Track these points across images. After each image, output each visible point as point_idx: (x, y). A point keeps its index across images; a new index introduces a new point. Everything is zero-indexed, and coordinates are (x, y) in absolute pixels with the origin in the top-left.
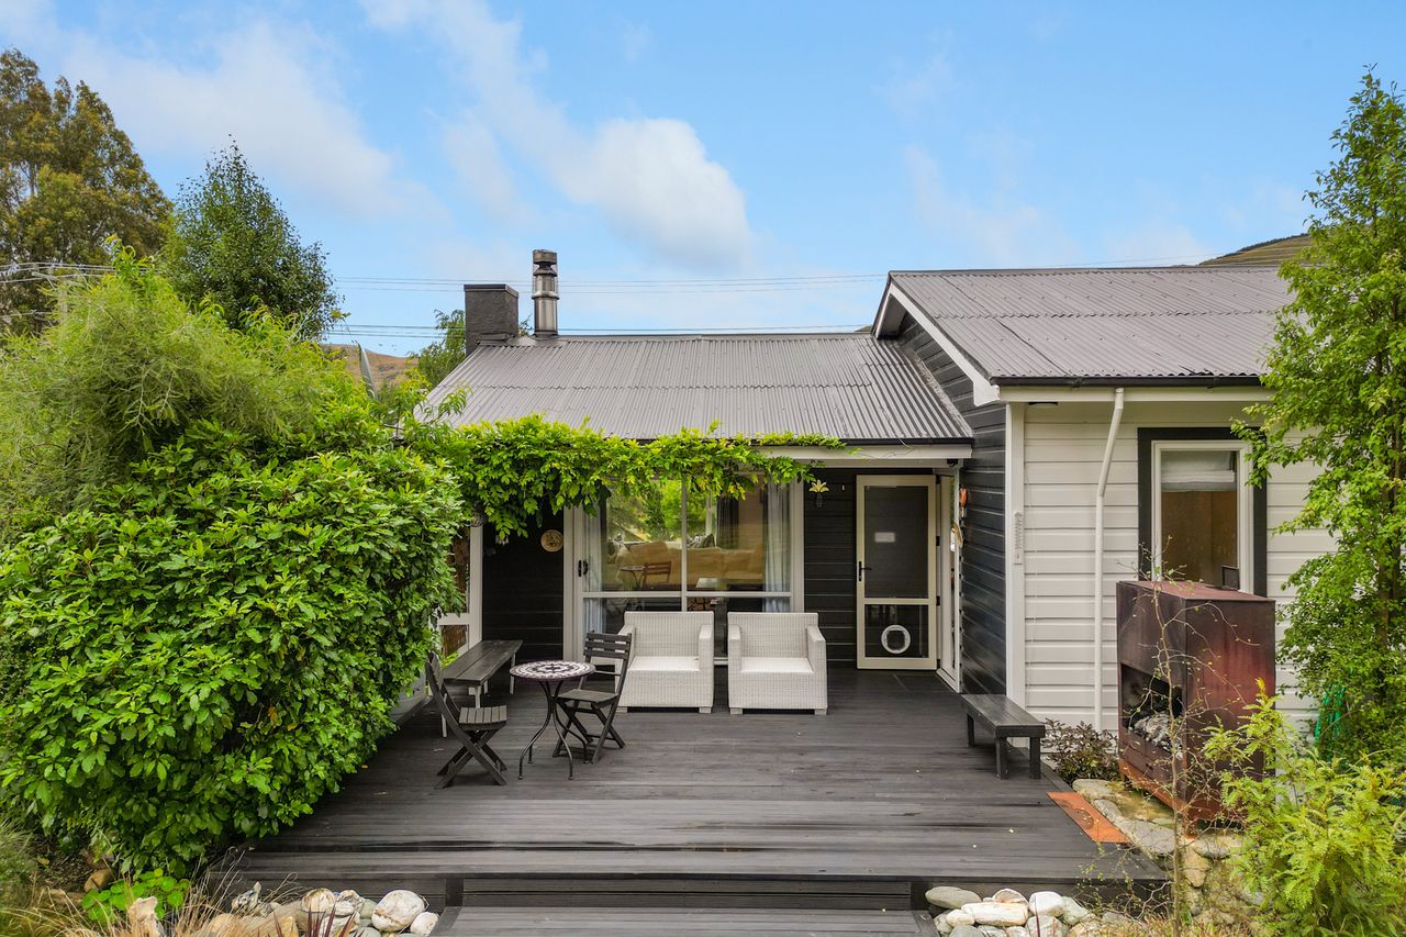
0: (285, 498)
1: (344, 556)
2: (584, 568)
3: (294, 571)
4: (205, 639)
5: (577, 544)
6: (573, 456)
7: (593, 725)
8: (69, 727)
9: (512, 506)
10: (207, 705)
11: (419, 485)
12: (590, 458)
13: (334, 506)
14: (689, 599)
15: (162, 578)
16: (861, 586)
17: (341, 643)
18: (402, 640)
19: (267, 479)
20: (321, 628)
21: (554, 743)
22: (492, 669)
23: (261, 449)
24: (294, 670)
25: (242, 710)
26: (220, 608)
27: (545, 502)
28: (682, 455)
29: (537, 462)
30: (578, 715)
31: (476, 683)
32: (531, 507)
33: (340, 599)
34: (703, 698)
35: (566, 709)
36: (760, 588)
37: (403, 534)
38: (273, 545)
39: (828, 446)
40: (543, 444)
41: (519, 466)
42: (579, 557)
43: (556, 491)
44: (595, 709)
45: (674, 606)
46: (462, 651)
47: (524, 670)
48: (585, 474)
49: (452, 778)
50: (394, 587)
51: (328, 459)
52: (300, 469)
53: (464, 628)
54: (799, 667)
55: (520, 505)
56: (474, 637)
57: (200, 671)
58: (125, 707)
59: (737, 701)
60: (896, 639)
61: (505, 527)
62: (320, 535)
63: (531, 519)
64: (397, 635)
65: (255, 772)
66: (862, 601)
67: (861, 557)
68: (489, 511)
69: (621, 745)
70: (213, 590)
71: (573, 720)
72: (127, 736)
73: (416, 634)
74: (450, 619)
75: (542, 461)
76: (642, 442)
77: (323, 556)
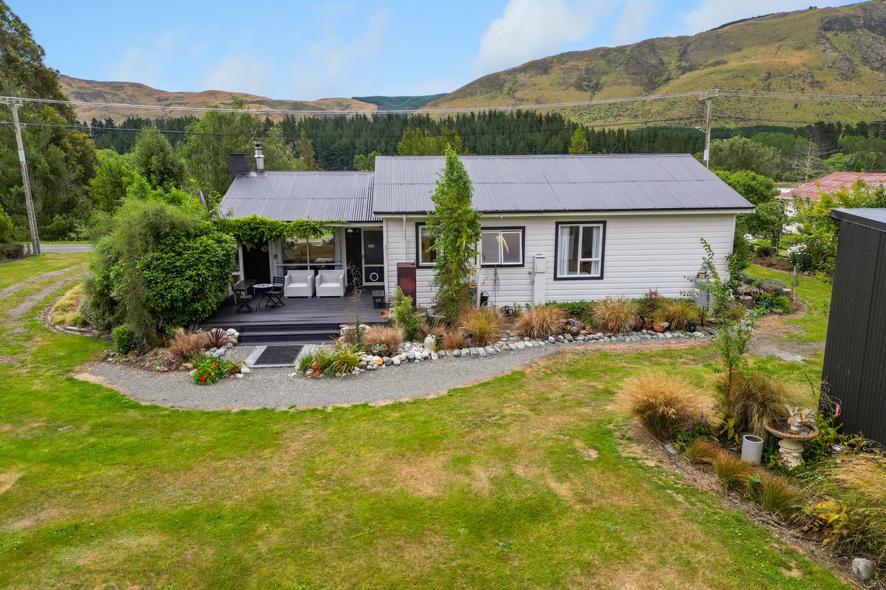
0: (197, 249)
1: (212, 261)
2: (276, 257)
3: (203, 265)
4: (186, 279)
5: (273, 250)
6: (267, 227)
7: (276, 300)
8: (163, 296)
9: (251, 240)
10: (189, 292)
11: (226, 242)
12: (273, 227)
13: (208, 250)
14: (310, 266)
15: (175, 267)
16: (363, 261)
17: (213, 281)
18: (224, 279)
19: (191, 244)
20: (209, 276)
21: (265, 304)
22: (247, 287)
23: (188, 236)
24: (203, 286)
25: (195, 294)
26: (189, 273)
27: (261, 239)
28: (300, 226)
29: (257, 228)
30: (272, 298)
31: (243, 290)
32: (256, 241)
33: (212, 270)
34: (309, 294)
35: (268, 296)
36: (334, 262)
37: (224, 255)
38: (196, 259)
39: (343, 223)
40: (258, 223)
41: (252, 230)
42: (274, 253)
43: (263, 236)
44: (275, 296)
45: (305, 268)
46: (238, 283)
47: (256, 286)
48: (272, 231)
49: (239, 312)
50: (221, 267)
51: (205, 238)
52: (199, 241)
53: (238, 276)
54: (337, 285)
55: (253, 239)
56: (242, 278)
57: (187, 286)
58: (175, 293)
59: (319, 294)
60: (374, 277)
61: (249, 246)
62: (206, 257)
63: (257, 244)
64: (223, 278)
65: (198, 306)
66: (364, 266)
67: (363, 253)
68: (244, 242)
69: (284, 305)
70: (186, 269)
71: (270, 299)
72: (174, 298)
73: (227, 278)
74: (235, 273)
75: (259, 228)
76: (288, 222)
77: (208, 261)
